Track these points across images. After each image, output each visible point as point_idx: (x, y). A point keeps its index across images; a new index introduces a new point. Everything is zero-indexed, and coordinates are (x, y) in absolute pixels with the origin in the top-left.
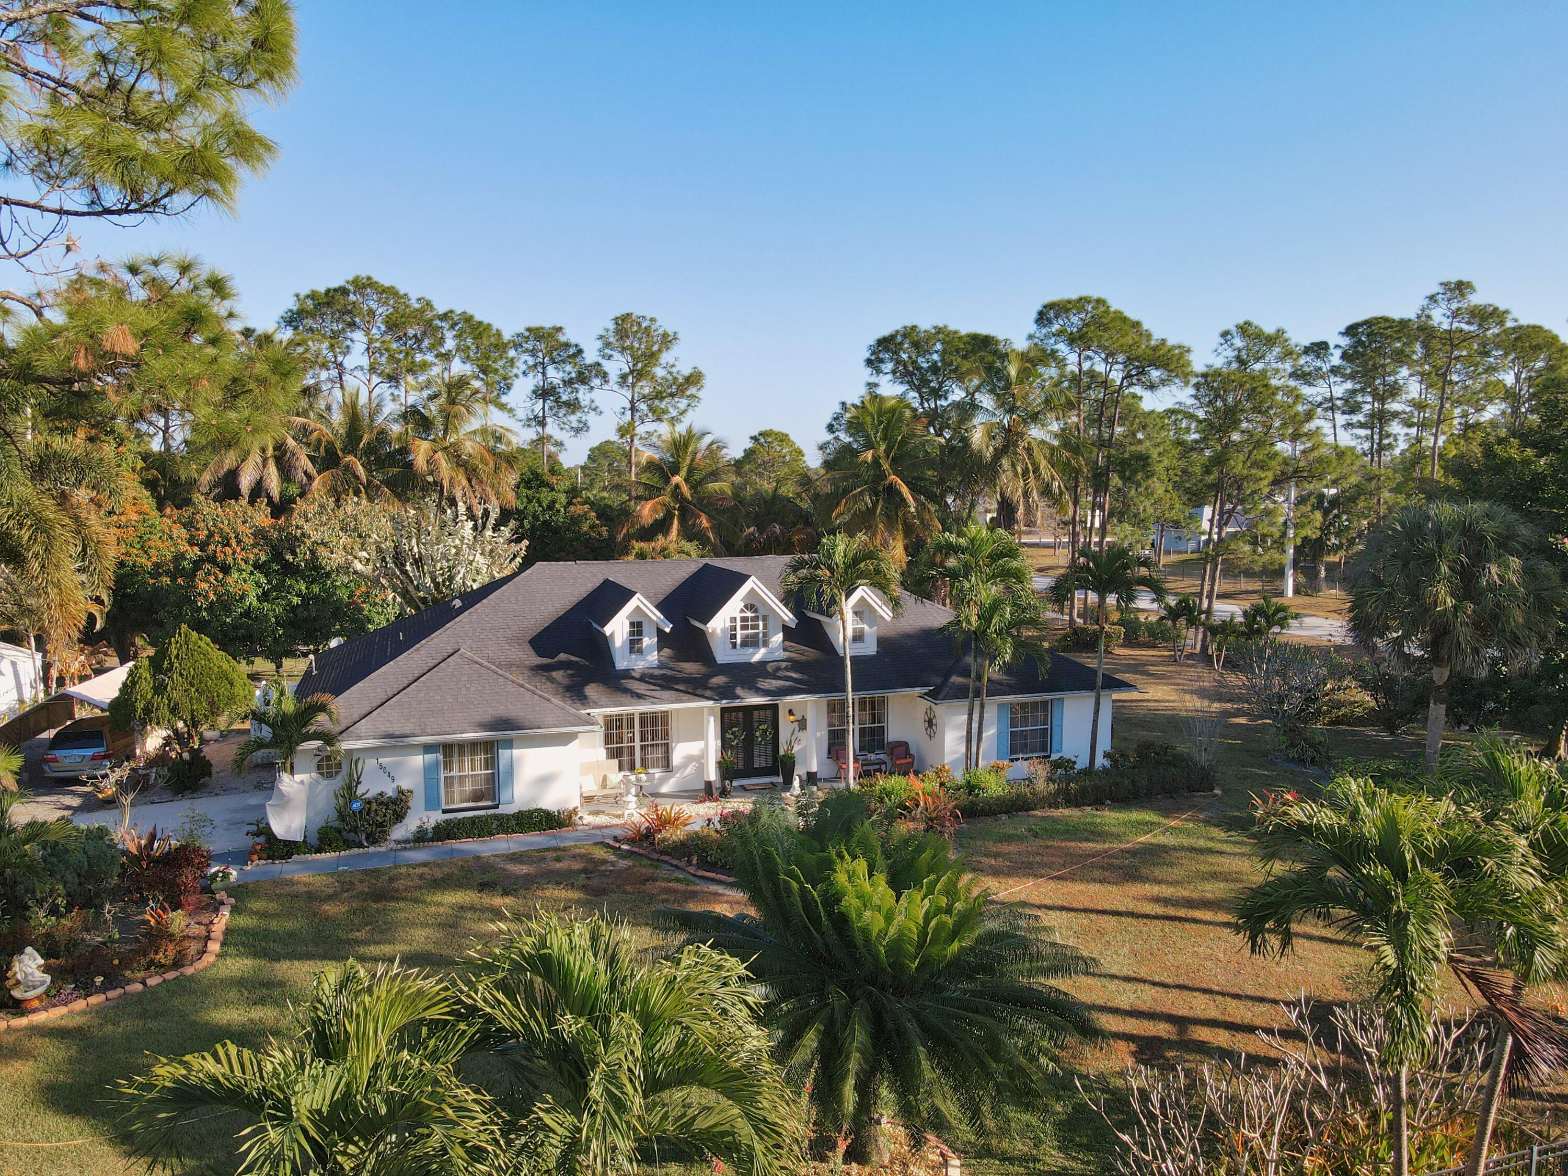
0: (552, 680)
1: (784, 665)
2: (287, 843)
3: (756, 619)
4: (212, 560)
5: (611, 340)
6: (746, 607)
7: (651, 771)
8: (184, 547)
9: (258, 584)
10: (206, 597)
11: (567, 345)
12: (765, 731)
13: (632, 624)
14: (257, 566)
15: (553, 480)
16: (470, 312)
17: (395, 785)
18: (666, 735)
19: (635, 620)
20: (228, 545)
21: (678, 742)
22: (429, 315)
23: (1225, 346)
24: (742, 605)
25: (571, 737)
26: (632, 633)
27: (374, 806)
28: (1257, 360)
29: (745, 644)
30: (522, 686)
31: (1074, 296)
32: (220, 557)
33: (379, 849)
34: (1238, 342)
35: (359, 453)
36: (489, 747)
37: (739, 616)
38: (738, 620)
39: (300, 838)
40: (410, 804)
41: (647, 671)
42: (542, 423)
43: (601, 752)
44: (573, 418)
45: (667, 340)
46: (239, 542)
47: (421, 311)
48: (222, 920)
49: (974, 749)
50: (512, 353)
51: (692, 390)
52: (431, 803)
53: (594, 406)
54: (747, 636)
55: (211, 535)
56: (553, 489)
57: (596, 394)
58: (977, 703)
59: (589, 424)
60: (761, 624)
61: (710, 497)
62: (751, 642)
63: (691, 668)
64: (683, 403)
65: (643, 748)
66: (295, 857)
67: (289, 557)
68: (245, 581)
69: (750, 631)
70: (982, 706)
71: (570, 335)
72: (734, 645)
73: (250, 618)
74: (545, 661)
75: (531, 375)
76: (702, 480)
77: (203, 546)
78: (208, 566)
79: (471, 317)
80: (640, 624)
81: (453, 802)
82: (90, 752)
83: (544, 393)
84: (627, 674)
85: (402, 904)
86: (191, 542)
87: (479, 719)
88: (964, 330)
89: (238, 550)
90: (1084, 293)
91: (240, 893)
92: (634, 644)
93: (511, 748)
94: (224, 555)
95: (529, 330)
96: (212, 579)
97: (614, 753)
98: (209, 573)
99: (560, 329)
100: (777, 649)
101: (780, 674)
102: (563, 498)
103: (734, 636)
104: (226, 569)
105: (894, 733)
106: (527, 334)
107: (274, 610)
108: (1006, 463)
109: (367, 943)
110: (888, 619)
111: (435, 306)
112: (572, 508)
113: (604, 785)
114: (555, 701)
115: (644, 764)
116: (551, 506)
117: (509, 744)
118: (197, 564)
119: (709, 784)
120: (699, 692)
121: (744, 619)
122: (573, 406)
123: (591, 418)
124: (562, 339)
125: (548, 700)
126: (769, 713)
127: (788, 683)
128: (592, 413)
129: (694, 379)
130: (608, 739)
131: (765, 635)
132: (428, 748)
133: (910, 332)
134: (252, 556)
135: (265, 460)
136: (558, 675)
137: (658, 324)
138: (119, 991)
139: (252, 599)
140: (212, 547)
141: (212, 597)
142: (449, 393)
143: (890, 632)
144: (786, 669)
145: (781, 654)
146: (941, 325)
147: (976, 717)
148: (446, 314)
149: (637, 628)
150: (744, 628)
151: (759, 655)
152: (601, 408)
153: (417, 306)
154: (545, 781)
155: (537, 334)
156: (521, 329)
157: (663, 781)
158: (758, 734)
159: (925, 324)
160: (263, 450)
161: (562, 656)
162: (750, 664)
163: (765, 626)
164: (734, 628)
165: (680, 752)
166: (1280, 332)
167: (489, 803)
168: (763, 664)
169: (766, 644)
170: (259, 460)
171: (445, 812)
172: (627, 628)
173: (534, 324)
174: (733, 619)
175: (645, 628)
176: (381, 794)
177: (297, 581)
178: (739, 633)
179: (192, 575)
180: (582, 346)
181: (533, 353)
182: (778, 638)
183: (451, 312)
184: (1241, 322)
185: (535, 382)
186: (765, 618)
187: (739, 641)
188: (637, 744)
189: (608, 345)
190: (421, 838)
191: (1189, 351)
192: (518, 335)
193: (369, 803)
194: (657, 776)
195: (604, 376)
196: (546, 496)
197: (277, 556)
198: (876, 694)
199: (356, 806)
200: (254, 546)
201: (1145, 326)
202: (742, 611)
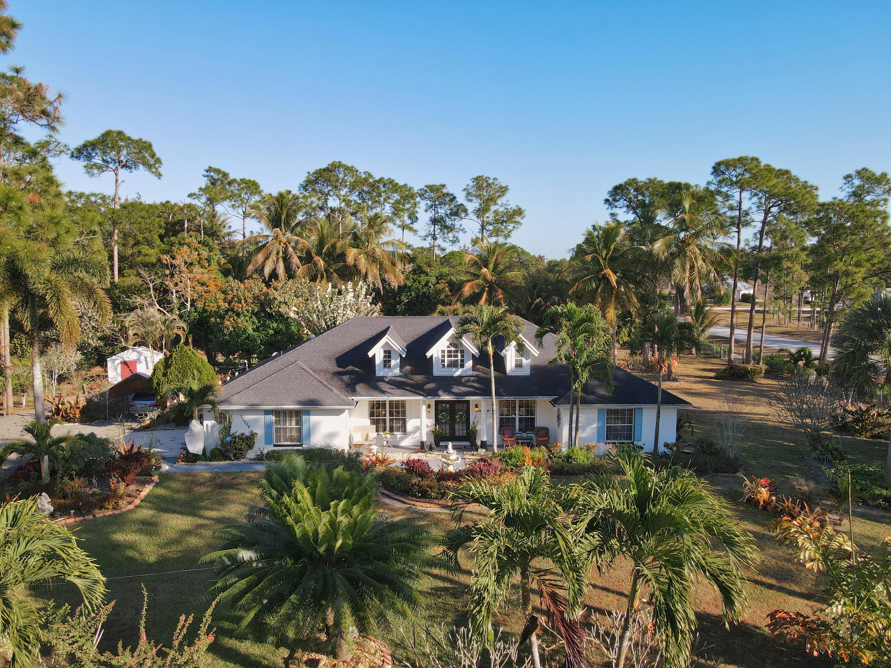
0: (342, 380)
1: (472, 379)
2: (195, 455)
3: (456, 351)
4: (232, 310)
5: (471, 191)
6: (451, 344)
7: (395, 433)
8: (221, 303)
9: (253, 323)
10: (228, 329)
11: (448, 194)
12: (461, 416)
13: (385, 352)
14: (253, 313)
15: (428, 270)
16: (392, 178)
17: (250, 430)
18: (404, 413)
19: (387, 349)
20: (241, 303)
21: (410, 418)
22: (371, 180)
23: (847, 185)
24: (448, 343)
25: (341, 411)
26: (385, 357)
27: (237, 439)
28: (868, 193)
29: (449, 365)
30: (321, 382)
31: (736, 156)
32: (236, 309)
33: (238, 462)
34: (857, 182)
35: (323, 255)
36: (298, 414)
37: (446, 349)
38: (446, 352)
39: (200, 453)
40: (255, 441)
41: (394, 378)
42: (435, 238)
43: (368, 421)
44: (451, 235)
45: (503, 190)
46: (246, 301)
47: (366, 180)
48: (147, 490)
49: (573, 434)
50: (418, 199)
51: (518, 219)
52: (268, 440)
53: (462, 228)
54: (451, 362)
55: (233, 298)
56: (428, 275)
57: (463, 222)
58: (575, 407)
59: (459, 238)
60: (459, 355)
61: (505, 281)
62: (453, 365)
63: (419, 378)
64: (510, 227)
65: (391, 420)
66: (198, 462)
67: (268, 310)
68: (247, 321)
69: (453, 358)
70: (578, 409)
71: (450, 189)
72: (444, 366)
73: (249, 340)
74: (340, 370)
75: (429, 212)
76: (503, 270)
77: (230, 303)
78: (230, 313)
79: (393, 181)
80: (389, 352)
81: (280, 441)
82: (149, 403)
83: (435, 221)
84: (382, 379)
85: (234, 491)
86: (225, 300)
87: (298, 399)
88: (666, 181)
89: (245, 305)
90: (743, 154)
91: (165, 477)
92: (386, 363)
93: (309, 415)
94: (237, 307)
95: (426, 186)
96: (232, 319)
97: (375, 422)
98: (230, 317)
99: (444, 186)
100: (468, 370)
101: (470, 384)
102: (433, 280)
103: (443, 361)
104: (238, 315)
105: (539, 422)
106: (426, 188)
107: (259, 337)
108: (677, 262)
109: (207, 509)
110: (536, 355)
111: (374, 176)
112: (438, 285)
113: (367, 439)
114: (336, 391)
115: (391, 430)
116: (427, 284)
117: (308, 413)
118: (227, 311)
119: (422, 443)
120: (417, 391)
121: (449, 352)
122: (450, 229)
123: (460, 235)
124: (445, 191)
125: (332, 391)
126: (465, 405)
127: (470, 389)
128: (461, 232)
129: (519, 212)
130: (372, 414)
131: (462, 361)
132: (267, 412)
133: (633, 182)
134: (250, 309)
135: (278, 259)
136: (346, 378)
137: (498, 181)
138: (82, 518)
139: (250, 331)
140: (233, 303)
141: (231, 329)
142: (370, 223)
143: (538, 363)
144: (473, 381)
145: (471, 373)
146: (652, 177)
147: (574, 417)
148: (380, 180)
149: (388, 354)
150: (449, 356)
151: (458, 373)
152: (466, 230)
153: (364, 176)
154: (332, 435)
155: (431, 188)
156: (422, 186)
157: (402, 439)
158: (457, 417)
159: (642, 178)
160: (278, 253)
161: (350, 368)
162: (453, 377)
163: (462, 356)
164: (443, 356)
165: (411, 424)
166: (884, 175)
167: (298, 443)
168: (460, 377)
169: (462, 366)
170: (275, 259)
171: (275, 446)
172: (382, 354)
173: (431, 183)
174: (443, 351)
175: (392, 354)
176: (242, 434)
177: (272, 322)
178: (446, 359)
179: (222, 317)
180: (455, 195)
181: (430, 198)
182: (469, 364)
183: (382, 178)
184: (860, 169)
185: (431, 215)
186: (462, 352)
187: (446, 364)
188: (388, 418)
189: (469, 194)
190: (260, 458)
191: (816, 189)
192: (421, 190)
193: (235, 438)
194: (398, 436)
195: (465, 211)
196: (423, 278)
197: (263, 310)
198: (530, 398)
199: (228, 439)
200: (252, 303)
201: (794, 173)
202: (448, 347)
